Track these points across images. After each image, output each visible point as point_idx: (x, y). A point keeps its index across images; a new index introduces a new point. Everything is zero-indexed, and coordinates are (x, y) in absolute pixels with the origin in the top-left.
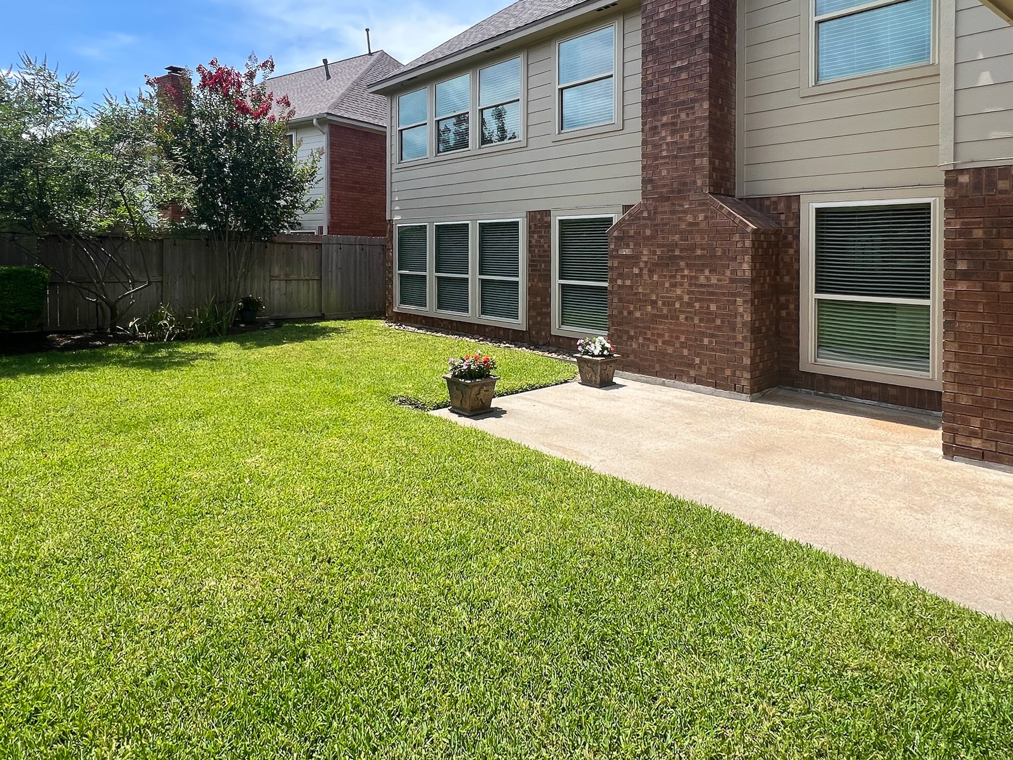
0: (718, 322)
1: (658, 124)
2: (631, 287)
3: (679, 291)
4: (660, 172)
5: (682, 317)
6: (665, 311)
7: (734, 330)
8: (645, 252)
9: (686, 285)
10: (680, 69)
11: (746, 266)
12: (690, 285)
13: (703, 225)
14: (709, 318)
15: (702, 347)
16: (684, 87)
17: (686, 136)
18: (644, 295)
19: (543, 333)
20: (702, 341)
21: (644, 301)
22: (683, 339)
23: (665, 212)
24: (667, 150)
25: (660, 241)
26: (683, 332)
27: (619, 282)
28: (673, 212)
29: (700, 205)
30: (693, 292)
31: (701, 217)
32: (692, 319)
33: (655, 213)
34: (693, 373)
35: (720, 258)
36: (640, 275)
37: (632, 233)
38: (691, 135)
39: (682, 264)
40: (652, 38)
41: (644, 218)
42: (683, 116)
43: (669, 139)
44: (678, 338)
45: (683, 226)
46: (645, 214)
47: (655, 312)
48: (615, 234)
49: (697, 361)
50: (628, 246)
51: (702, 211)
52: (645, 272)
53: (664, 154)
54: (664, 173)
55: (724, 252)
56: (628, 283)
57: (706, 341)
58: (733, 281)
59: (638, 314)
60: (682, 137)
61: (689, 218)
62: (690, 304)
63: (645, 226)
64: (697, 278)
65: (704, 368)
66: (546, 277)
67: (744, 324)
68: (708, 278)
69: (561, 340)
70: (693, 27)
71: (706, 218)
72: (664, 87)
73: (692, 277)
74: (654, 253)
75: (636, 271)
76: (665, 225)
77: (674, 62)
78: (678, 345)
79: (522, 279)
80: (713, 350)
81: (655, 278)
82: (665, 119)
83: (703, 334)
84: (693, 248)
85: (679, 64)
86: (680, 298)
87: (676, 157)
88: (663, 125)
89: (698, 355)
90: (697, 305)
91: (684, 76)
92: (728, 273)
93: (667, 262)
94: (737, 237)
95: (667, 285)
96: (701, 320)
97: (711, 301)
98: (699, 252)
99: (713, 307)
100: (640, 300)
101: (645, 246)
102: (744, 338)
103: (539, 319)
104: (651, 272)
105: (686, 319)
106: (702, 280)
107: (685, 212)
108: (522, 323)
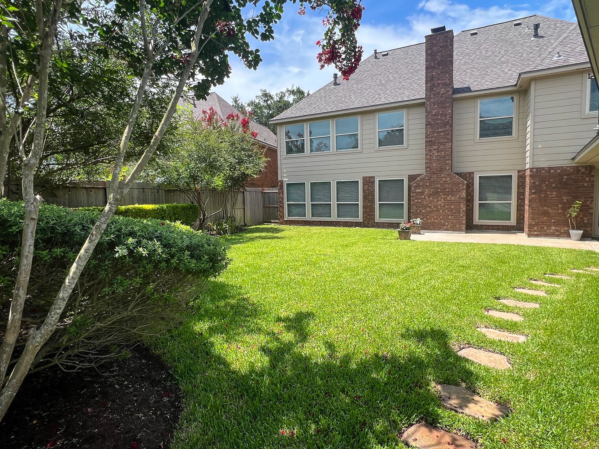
0: (454, 211)
1: (432, 149)
2: (421, 202)
3: (440, 203)
4: (433, 165)
5: (441, 211)
6: (435, 209)
7: (460, 213)
8: (427, 191)
9: (443, 200)
10: (440, 131)
11: (464, 194)
12: (444, 200)
13: (449, 182)
14: (451, 210)
15: (449, 219)
16: (442, 138)
17: (443, 153)
18: (426, 204)
19: (371, 222)
20: (448, 217)
21: (426, 206)
22: (441, 217)
23: (435, 178)
24: (436, 158)
25: (433, 187)
26: (441, 215)
27: (416, 201)
28: (437, 178)
29: (448, 175)
30: (445, 203)
31: (448, 179)
32: (445, 211)
33: (431, 178)
34: (445, 228)
35: (455, 191)
36: (425, 198)
37: (421, 184)
38: (445, 153)
39: (441, 194)
40: (430, 120)
41: (426, 180)
42: (442, 147)
43: (436, 154)
44: (440, 217)
45: (441, 182)
46: (427, 178)
47: (431, 210)
48: (414, 185)
49: (447, 224)
50: (420, 189)
51: (449, 177)
52: (427, 197)
53: (434, 159)
54: (434, 165)
55: (456, 190)
56: (420, 201)
57: (450, 217)
58: (459, 198)
59: (424, 211)
60: (441, 154)
61: (444, 179)
62: (444, 206)
63: (427, 182)
64: (446, 198)
65: (449, 226)
66: (373, 201)
67: (463, 211)
68: (451, 198)
69: (379, 224)
70: (446, 119)
71: (450, 179)
72: (434, 137)
73: (445, 198)
74: (430, 191)
75: (423, 197)
76: (435, 181)
77: (438, 129)
78: (439, 219)
79: (360, 203)
80: (452, 220)
81: (431, 199)
82: (434, 147)
83: (449, 215)
84: (445, 189)
85: (440, 130)
86: (440, 205)
87: (439, 160)
88: (433, 149)
89: (447, 222)
90: (447, 207)
91: (442, 134)
92: (458, 196)
93: (436, 193)
94: (461, 185)
95: (435, 201)
96: (448, 211)
97: (452, 205)
98: (447, 190)
99: (452, 207)
100: (424, 206)
101: (427, 188)
102: (463, 215)
103: (368, 217)
104: (429, 197)
105: (443, 211)
106: (448, 199)
107: (442, 177)
108: (360, 219)
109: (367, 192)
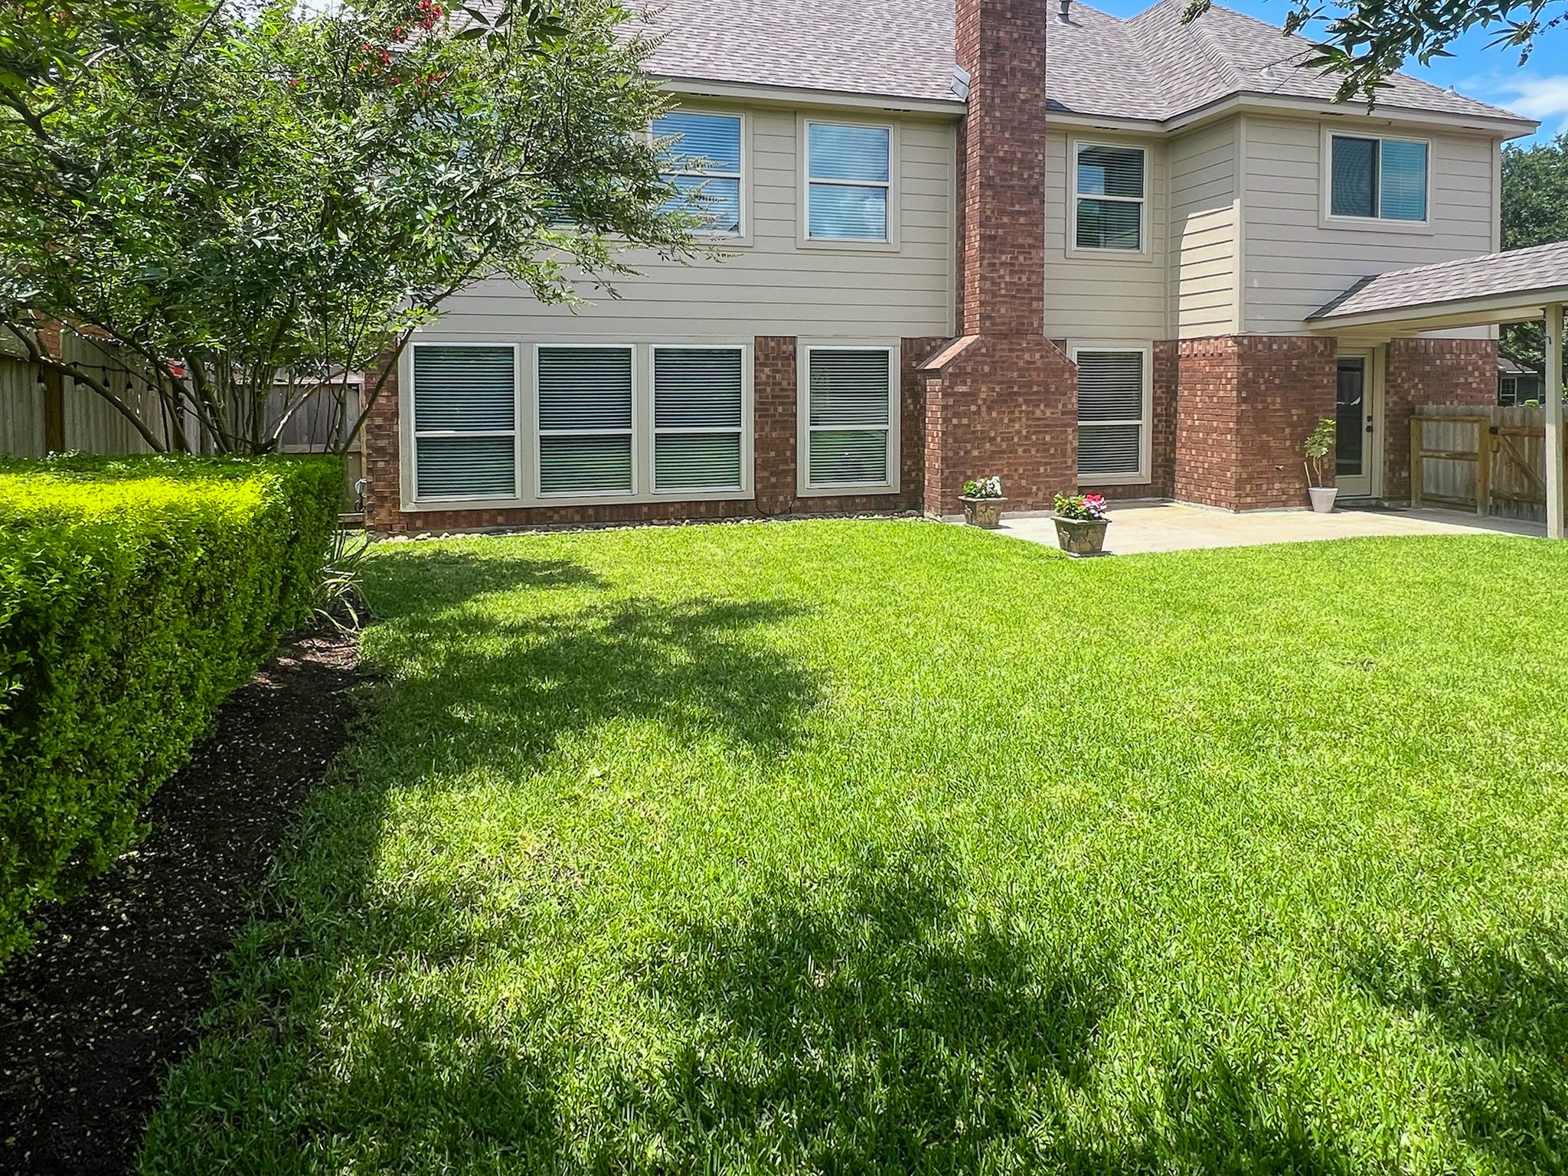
0: (1052, 451)
1: (997, 261)
2: (968, 426)
3: (1017, 426)
4: (999, 310)
5: (1020, 450)
6: (1004, 446)
7: (1064, 456)
8: (983, 389)
9: (1024, 419)
10: (1019, 212)
11: (1074, 400)
12: (1027, 419)
13: (1039, 364)
14: (1044, 448)
15: (1038, 475)
16: (1023, 232)
17: (1024, 278)
18: (982, 432)
19: (781, 498)
20: (1038, 470)
21: (985, 437)
22: (1021, 472)
23: (1004, 350)
24: (1007, 290)
25: (999, 378)
26: (1021, 464)
27: (955, 421)
28: (1011, 350)
29: (1037, 345)
30: (1030, 426)
31: (1038, 356)
32: (1029, 451)
33: (994, 350)
34: (1030, 501)
35: (1054, 393)
36: (978, 412)
37: (969, 369)
38: (1029, 279)
39: (1021, 400)
40: (991, 173)
41: (983, 355)
42: (1021, 258)
43: (1007, 279)
44: (1016, 470)
45: (1021, 364)
46: (984, 350)
47: (994, 448)
48: (950, 370)
49: (1035, 488)
50: (964, 383)
51: (1038, 351)
52: (984, 409)
53: (1003, 292)
54: (1003, 311)
55: (1057, 388)
56: (965, 421)
57: (1042, 470)
58: (1064, 413)
59: (976, 453)
60: (1020, 279)
61: (1027, 356)
62: (1027, 438)
63: (984, 363)
64: (1033, 413)
65: (1040, 494)
66: (789, 424)
67: (1073, 449)
68: (1043, 412)
69: (810, 503)
70: (1030, 176)
71: (1042, 357)
72: (1003, 226)
73: (1029, 412)
74: (993, 390)
75: (973, 408)
76: (1004, 362)
77: (1013, 205)
78: (1016, 478)
79: (747, 430)
80: (1047, 476)
81: (994, 414)
82: (1003, 257)
83: (1039, 464)
84: (1030, 385)
85: (1017, 208)
86: (1018, 432)
87: (1014, 297)
88: (1002, 264)
89: (1035, 483)
90: (1034, 437)
91: (1022, 220)
92: (1060, 406)
93: (1005, 400)
94: (1067, 375)
95: (1006, 421)
96: (1037, 451)
97: (1046, 432)
98: (1035, 389)
99: (1048, 438)
100: (978, 438)
101: (984, 382)
102: (1073, 462)
103: (773, 480)
104: (990, 409)
105: (1024, 451)
106: (1038, 414)
107: (1022, 350)
108: (746, 489)
109: (768, 389)
